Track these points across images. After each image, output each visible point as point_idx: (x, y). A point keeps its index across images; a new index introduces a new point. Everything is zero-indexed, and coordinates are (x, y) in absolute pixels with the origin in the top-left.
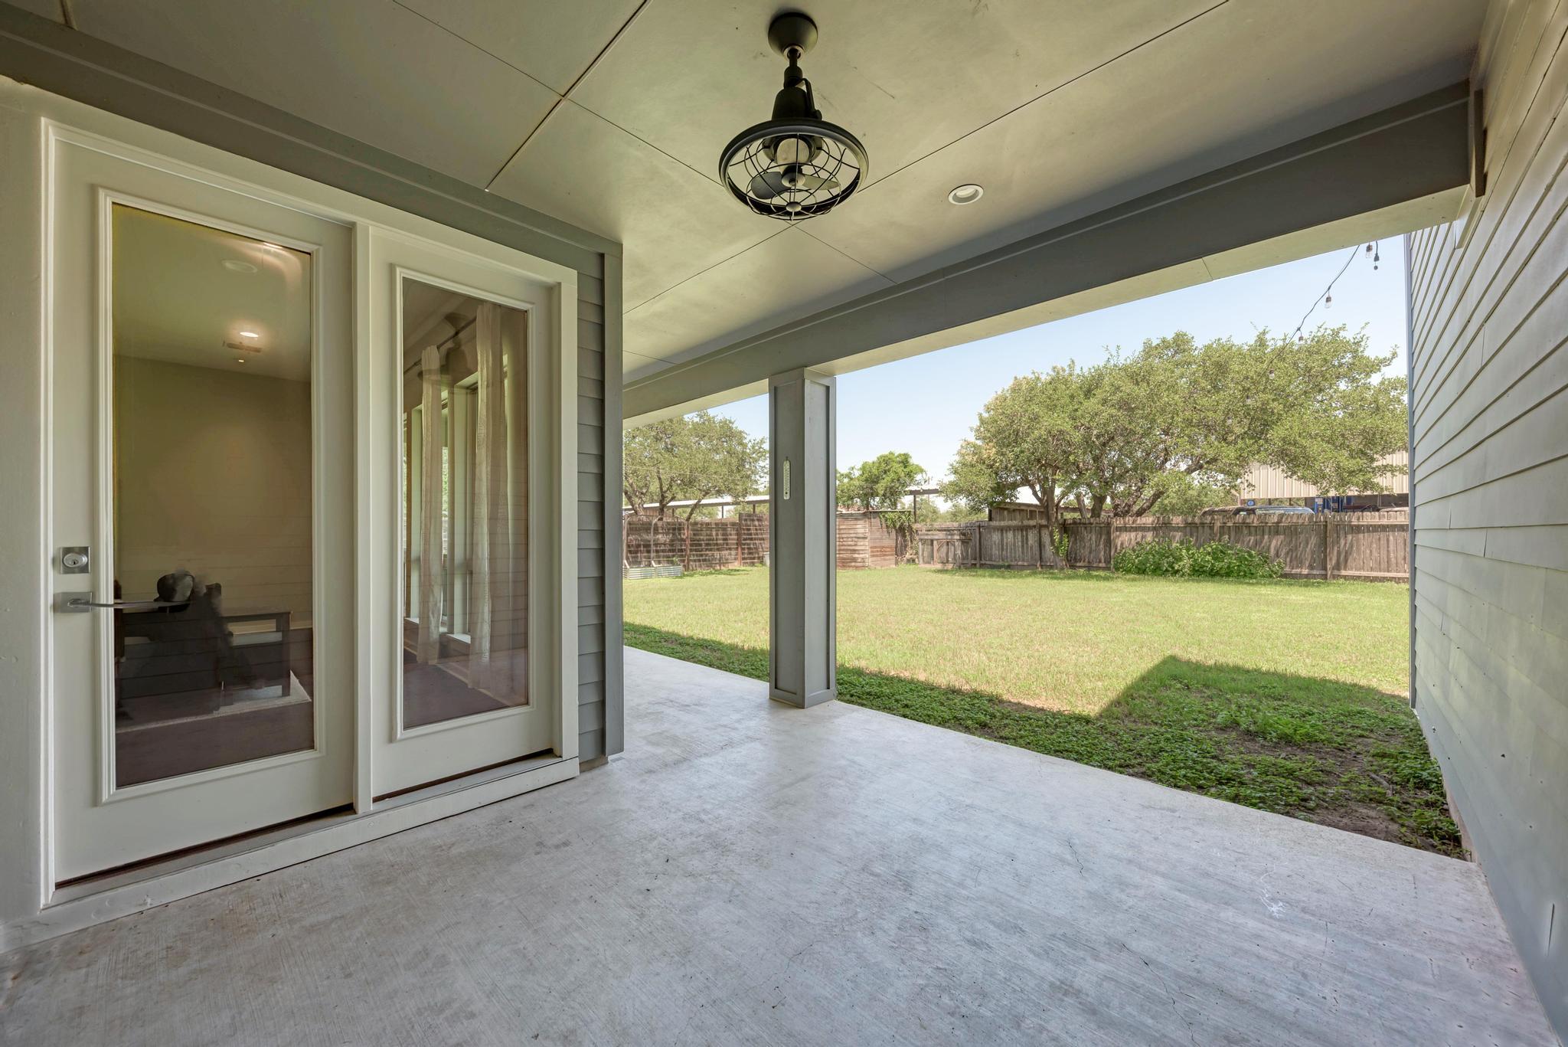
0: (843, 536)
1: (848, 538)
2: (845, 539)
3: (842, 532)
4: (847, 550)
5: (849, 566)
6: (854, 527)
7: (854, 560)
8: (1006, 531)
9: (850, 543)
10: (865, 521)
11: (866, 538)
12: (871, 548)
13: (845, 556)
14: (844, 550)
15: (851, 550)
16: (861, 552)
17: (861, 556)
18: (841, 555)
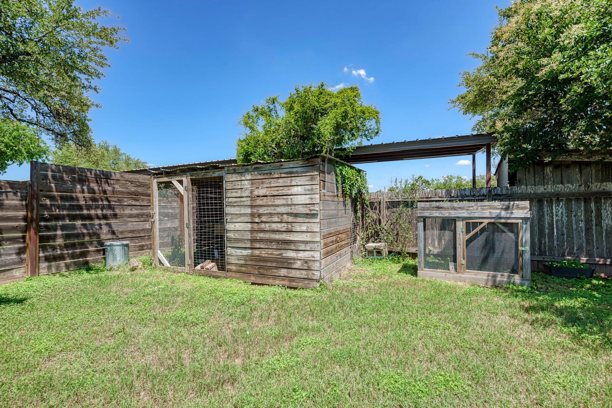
0: (262, 210)
1: (271, 214)
2: (264, 219)
3: (259, 202)
4: (271, 241)
5: (275, 277)
6: (286, 191)
7: (287, 263)
8: (550, 203)
9: (274, 226)
10: (312, 178)
11: (314, 216)
12: (325, 237)
13: (264, 253)
14: (261, 240)
15: (278, 241)
16: (302, 247)
17: (301, 255)
18: (257, 252)
